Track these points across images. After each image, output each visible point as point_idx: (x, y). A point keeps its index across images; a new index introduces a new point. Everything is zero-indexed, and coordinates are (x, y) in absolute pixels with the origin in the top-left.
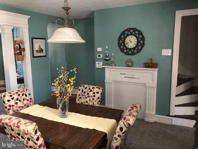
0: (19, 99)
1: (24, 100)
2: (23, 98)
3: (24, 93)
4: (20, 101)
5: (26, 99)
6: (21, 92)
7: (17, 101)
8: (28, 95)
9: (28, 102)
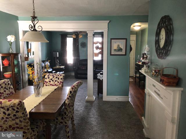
0: (53, 79)
1: (56, 81)
2: (55, 79)
3: (58, 77)
4: (53, 81)
5: (57, 81)
6: (56, 76)
7: (50, 80)
8: (60, 79)
9: (58, 84)
